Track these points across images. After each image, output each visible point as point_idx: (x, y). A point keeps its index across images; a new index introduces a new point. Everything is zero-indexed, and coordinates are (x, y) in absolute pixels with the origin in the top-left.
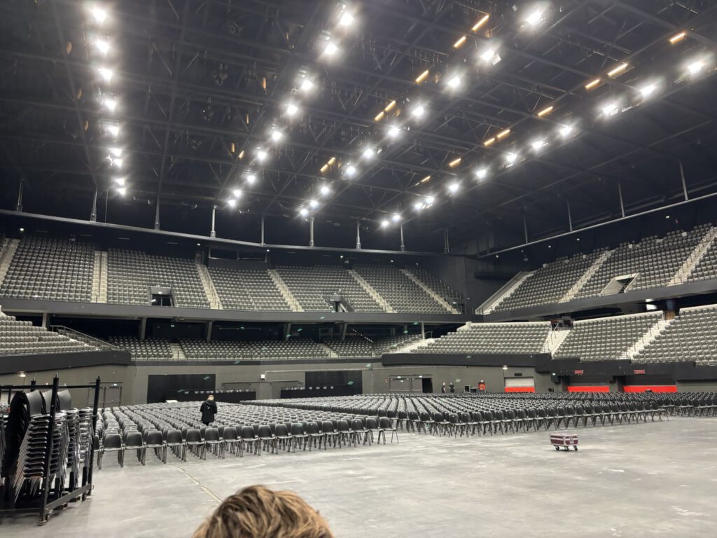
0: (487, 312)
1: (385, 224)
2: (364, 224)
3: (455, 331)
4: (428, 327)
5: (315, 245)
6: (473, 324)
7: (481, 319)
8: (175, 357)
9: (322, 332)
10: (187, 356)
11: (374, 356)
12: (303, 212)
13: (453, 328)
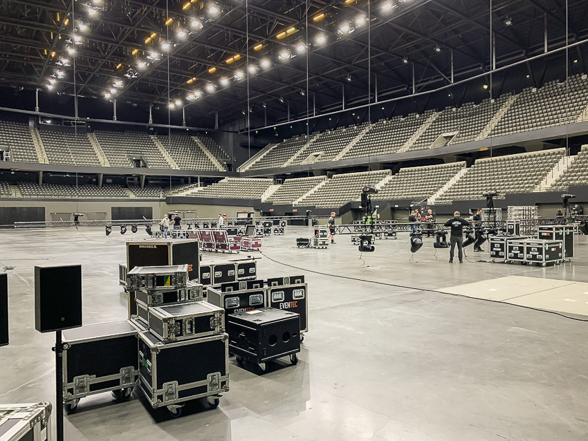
0: (243, 171)
1: (171, 106)
2: (156, 105)
3: (217, 182)
4: (202, 180)
5: (117, 120)
6: (229, 179)
7: (238, 175)
8: (13, 196)
9: (129, 179)
10: (23, 195)
11: (161, 198)
12: (107, 96)
13: (216, 180)
